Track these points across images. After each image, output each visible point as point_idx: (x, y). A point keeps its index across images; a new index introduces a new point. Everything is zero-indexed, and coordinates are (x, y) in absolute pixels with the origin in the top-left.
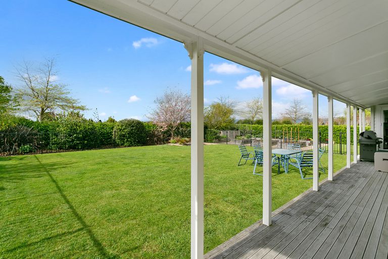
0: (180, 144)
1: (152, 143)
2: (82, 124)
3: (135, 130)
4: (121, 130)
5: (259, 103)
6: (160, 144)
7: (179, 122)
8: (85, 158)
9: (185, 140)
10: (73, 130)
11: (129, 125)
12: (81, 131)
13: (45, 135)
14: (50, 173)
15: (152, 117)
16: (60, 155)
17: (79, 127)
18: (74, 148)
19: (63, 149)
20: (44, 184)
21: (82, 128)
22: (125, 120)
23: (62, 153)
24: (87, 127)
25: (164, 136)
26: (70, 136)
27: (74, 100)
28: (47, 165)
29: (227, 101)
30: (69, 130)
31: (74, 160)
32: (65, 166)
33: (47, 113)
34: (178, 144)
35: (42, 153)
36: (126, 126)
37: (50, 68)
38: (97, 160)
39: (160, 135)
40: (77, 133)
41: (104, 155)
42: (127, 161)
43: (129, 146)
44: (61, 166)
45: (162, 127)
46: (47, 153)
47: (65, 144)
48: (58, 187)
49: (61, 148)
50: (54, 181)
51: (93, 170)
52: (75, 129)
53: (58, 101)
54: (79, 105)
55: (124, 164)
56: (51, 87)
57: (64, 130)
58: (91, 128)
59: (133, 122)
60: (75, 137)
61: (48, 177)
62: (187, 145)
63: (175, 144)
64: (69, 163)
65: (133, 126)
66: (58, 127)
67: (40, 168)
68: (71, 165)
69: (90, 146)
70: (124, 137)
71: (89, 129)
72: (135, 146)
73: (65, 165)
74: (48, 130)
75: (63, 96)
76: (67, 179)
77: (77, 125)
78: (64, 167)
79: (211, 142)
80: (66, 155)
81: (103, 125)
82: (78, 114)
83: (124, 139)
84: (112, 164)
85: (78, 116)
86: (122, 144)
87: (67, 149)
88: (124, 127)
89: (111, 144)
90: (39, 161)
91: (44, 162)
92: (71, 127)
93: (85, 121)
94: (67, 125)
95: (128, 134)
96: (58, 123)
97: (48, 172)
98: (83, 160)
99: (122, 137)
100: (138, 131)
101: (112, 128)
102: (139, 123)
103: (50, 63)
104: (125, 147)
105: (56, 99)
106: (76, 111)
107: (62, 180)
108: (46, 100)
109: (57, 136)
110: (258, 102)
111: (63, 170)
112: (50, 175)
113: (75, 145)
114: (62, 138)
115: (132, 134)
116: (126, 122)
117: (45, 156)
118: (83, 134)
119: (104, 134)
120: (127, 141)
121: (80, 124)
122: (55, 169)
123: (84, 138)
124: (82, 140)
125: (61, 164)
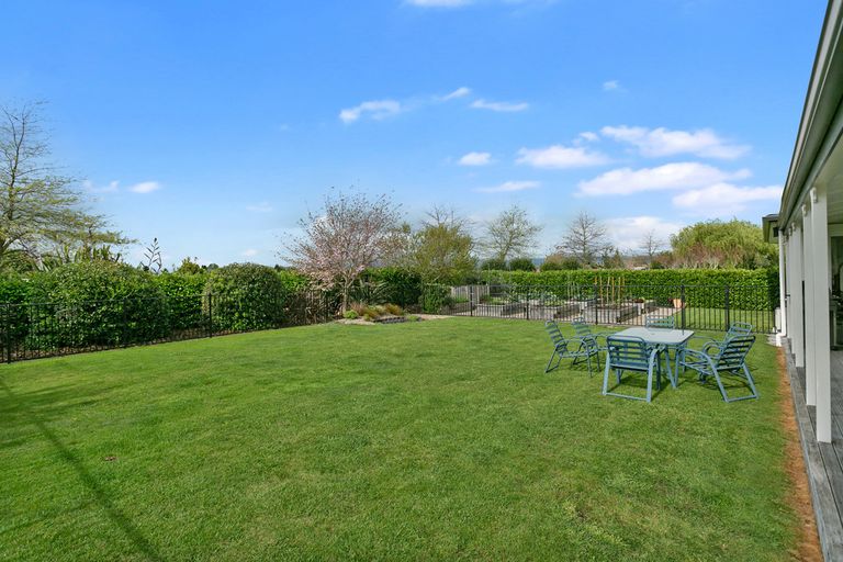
0: (368, 320)
1: (301, 321)
2: (122, 280)
3: (259, 290)
4: (222, 292)
5: (515, 226)
6: (318, 322)
7: (361, 268)
8: (140, 369)
9: (377, 311)
10: (96, 294)
11: (245, 278)
12: (118, 297)
13: (15, 309)
14: (50, 426)
15: (295, 258)
16: (65, 365)
17: (114, 287)
18: (101, 341)
19: (70, 346)
20: (38, 469)
21: (122, 290)
22: (234, 266)
23: (68, 359)
24: (136, 286)
25: (326, 302)
26: (90, 310)
27: (86, 219)
28: (35, 399)
29: (449, 220)
30: (85, 296)
31: (111, 379)
32: (89, 399)
33: (12, 251)
34: (361, 321)
35: (9, 361)
36: (235, 281)
37: (19, 137)
38: (178, 375)
39: (317, 301)
40: (108, 303)
41: (190, 358)
42: (262, 374)
43: (246, 330)
44: (79, 400)
45: (320, 282)
46: (24, 358)
47: (76, 333)
48: (89, 481)
49: (64, 343)
50: (69, 457)
51: (180, 409)
52: (101, 293)
53: (45, 220)
54: (103, 231)
55: (258, 382)
56: (23, 186)
57: (72, 296)
58: (147, 290)
59: (253, 271)
60: (105, 314)
61: (44, 444)
62: (381, 321)
63: (355, 321)
64: (97, 387)
65: (254, 282)
66: (52, 288)
67: (13, 410)
68: (107, 395)
69: (144, 335)
70: (232, 307)
71: (140, 291)
72: (260, 329)
73: (87, 398)
74: (22, 298)
75: (59, 208)
76: (109, 446)
77: (107, 283)
78: (86, 403)
79: (433, 312)
80: (82, 363)
81: (173, 281)
82: (105, 253)
83: (233, 314)
84: (224, 385)
85: (105, 258)
86: (228, 326)
87: (82, 346)
88: (231, 284)
89: (196, 326)
90: (6, 388)
91: (21, 388)
92: (92, 288)
93: (127, 270)
94: (78, 283)
95: (242, 300)
96: (54, 276)
97: (40, 423)
98: (136, 376)
99: (228, 309)
100: (266, 292)
101: (199, 287)
102: (266, 272)
103: (18, 125)
104: (235, 332)
105: (38, 215)
106: (99, 247)
107: (93, 451)
108: (10, 218)
109: (52, 312)
110: (512, 223)
111: (87, 412)
112: (51, 436)
113: (104, 334)
114: (67, 318)
115: (251, 300)
116: (236, 271)
117: (21, 370)
118: (126, 304)
119: (178, 302)
120: (241, 317)
121: (115, 279)
122: (62, 411)
123: (127, 316)
124: (122, 320)
125: (75, 393)
